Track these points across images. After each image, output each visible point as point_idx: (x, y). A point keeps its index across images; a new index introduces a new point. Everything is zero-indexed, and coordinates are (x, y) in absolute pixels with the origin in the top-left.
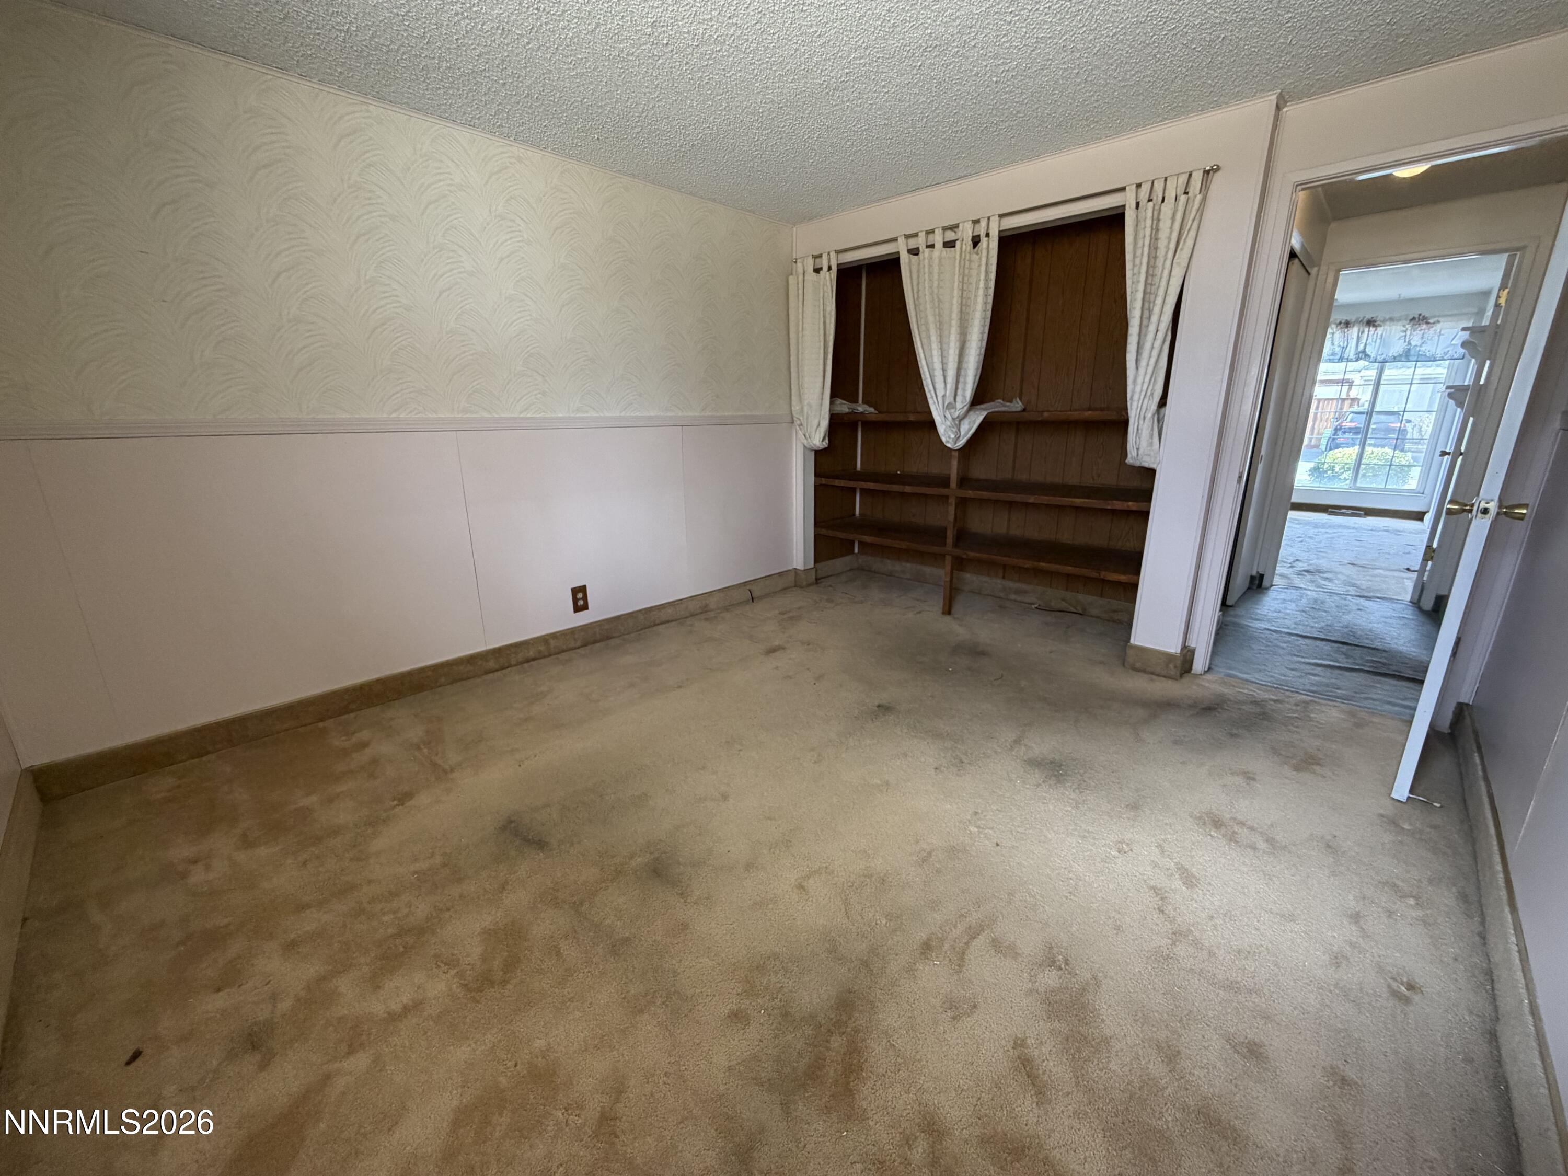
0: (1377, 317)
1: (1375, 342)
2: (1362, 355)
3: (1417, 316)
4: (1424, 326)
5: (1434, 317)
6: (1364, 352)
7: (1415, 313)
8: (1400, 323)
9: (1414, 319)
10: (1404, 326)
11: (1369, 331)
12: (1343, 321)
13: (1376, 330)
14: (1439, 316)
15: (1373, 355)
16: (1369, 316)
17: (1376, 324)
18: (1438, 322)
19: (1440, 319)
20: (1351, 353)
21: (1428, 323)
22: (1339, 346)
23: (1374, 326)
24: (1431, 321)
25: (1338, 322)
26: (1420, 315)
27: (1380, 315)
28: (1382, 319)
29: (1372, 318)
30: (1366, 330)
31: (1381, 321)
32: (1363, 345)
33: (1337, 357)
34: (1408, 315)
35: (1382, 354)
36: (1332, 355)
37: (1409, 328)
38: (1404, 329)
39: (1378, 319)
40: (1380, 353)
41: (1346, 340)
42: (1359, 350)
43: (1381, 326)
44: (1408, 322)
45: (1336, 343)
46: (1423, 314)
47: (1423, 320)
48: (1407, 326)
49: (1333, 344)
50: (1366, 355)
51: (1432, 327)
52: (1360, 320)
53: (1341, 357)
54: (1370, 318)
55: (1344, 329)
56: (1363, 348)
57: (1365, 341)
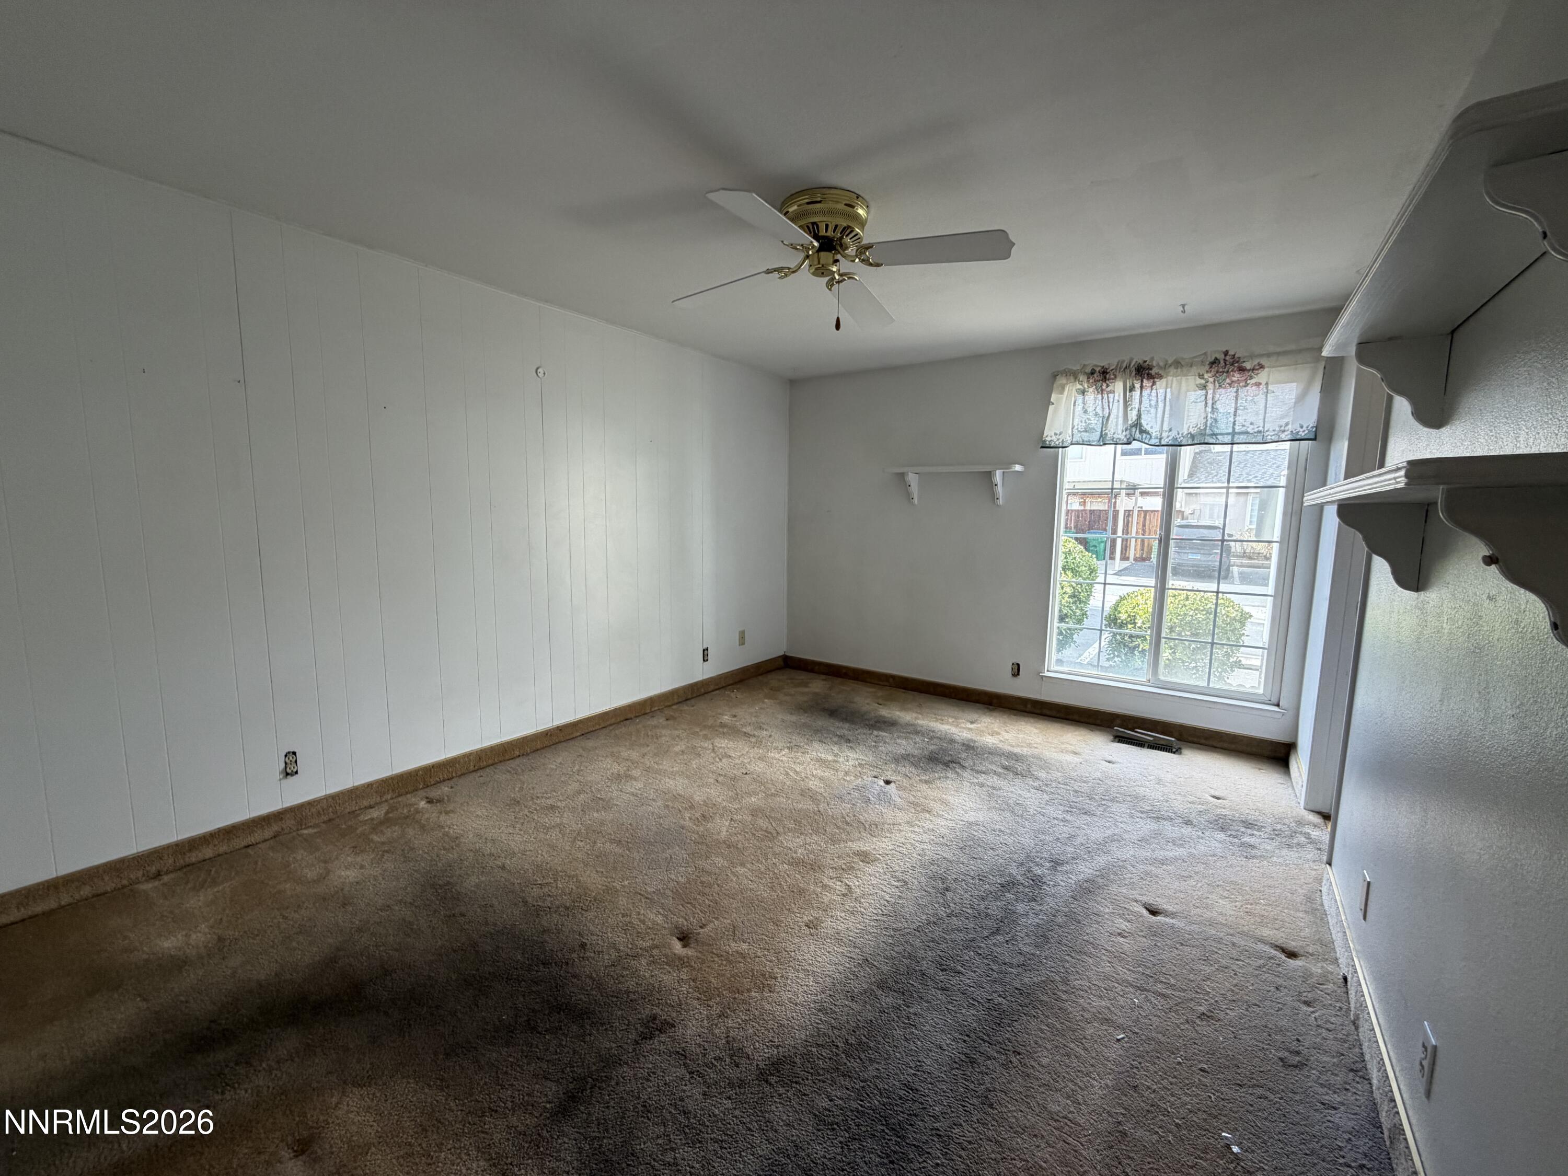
0: (1152, 359)
1: (1156, 407)
2: (1136, 430)
3: (1221, 357)
4: (1236, 376)
5: (1252, 357)
6: (1137, 424)
7: (1215, 349)
8: (1194, 370)
9: (1215, 362)
10: (1201, 376)
11: (1142, 387)
12: (1098, 369)
13: (1154, 383)
14: (1261, 356)
15: (1155, 432)
16: (1138, 358)
17: (1153, 372)
18: (1262, 367)
19: (1264, 361)
20: (1116, 428)
21: (1242, 370)
22: (1096, 414)
23: (1150, 377)
24: (1248, 365)
25: (1089, 370)
26: (1226, 353)
27: (1156, 358)
28: (1162, 364)
29: (1145, 362)
30: (1138, 385)
31: (1160, 368)
32: (1135, 413)
33: (1096, 436)
34: (1205, 354)
35: (1170, 430)
36: (1086, 431)
37: (1211, 380)
38: (1203, 381)
39: (1154, 363)
40: (1166, 427)
41: (1106, 406)
42: (1130, 422)
43: (1161, 377)
44: (1207, 367)
45: (1090, 410)
46: (1231, 353)
47: (1232, 364)
48: (1206, 376)
49: (1086, 412)
50: (1142, 431)
51: (1251, 378)
52: (1124, 365)
53: (1101, 435)
54: (1141, 362)
55: (1099, 384)
56: (1135, 418)
57: (1137, 406)
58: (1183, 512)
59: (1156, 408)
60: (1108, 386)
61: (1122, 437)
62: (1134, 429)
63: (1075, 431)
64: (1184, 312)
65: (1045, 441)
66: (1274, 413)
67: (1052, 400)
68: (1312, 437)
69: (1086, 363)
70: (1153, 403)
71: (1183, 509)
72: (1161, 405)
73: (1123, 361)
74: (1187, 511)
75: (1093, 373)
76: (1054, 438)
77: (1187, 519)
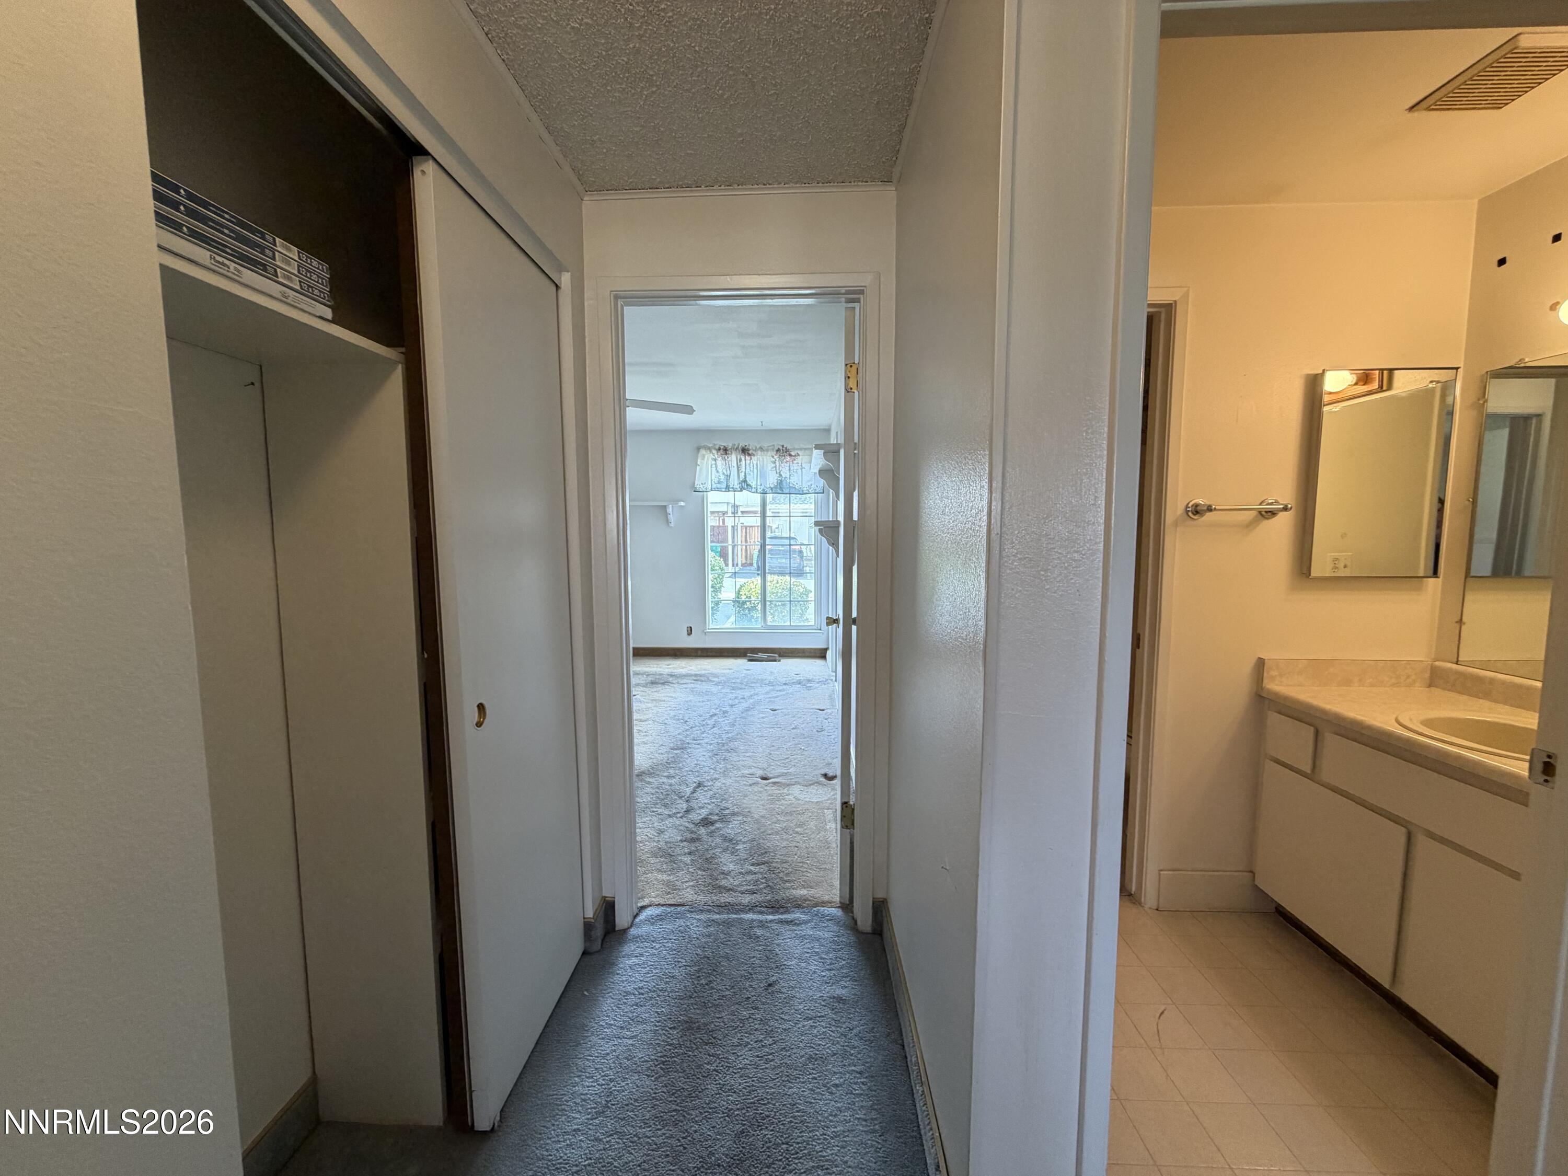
0: (749, 445)
2: (745, 485)
3: (780, 448)
4: (788, 458)
5: (794, 449)
6: (745, 481)
7: (778, 444)
8: (769, 453)
9: (778, 450)
10: (773, 457)
11: (745, 460)
12: (722, 447)
13: (751, 459)
14: (797, 449)
15: (754, 485)
16: (742, 444)
17: (750, 452)
18: (798, 455)
19: (799, 452)
20: (734, 482)
21: (790, 455)
22: (723, 473)
23: (749, 455)
24: (793, 453)
25: (717, 447)
26: (783, 446)
27: (752, 444)
28: (754, 448)
29: (746, 446)
30: (743, 458)
31: (753, 450)
32: (743, 474)
33: (724, 486)
34: (774, 445)
35: (761, 485)
36: (719, 483)
37: (777, 459)
38: (774, 460)
39: (751, 448)
40: (759, 484)
41: (728, 470)
42: (741, 479)
43: (754, 455)
44: (775, 453)
45: (720, 471)
46: (785, 446)
47: (786, 452)
48: (775, 457)
49: (718, 472)
50: (748, 485)
51: (795, 460)
52: (736, 447)
53: (727, 485)
54: (744, 446)
55: (724, 456)
56: (744, 477)
57: (744, 470)
58: (771, 527)
59: (753, 472)
60: (728, 458)
61: (738, 487)
62: (743, 484)
63: (713, 483)
64: (762, 425)
65: (696, 488)
66: (805, 478)
67: (698, 463)
68: (822, 491)
69: (716, 443)
70: (752, 469)
71: (771, 525)
72: (755, 470)
73: (735, 445)
74: (774, 527)
75: (719, 449)
76: (701, 486)
77: (775, 532)
